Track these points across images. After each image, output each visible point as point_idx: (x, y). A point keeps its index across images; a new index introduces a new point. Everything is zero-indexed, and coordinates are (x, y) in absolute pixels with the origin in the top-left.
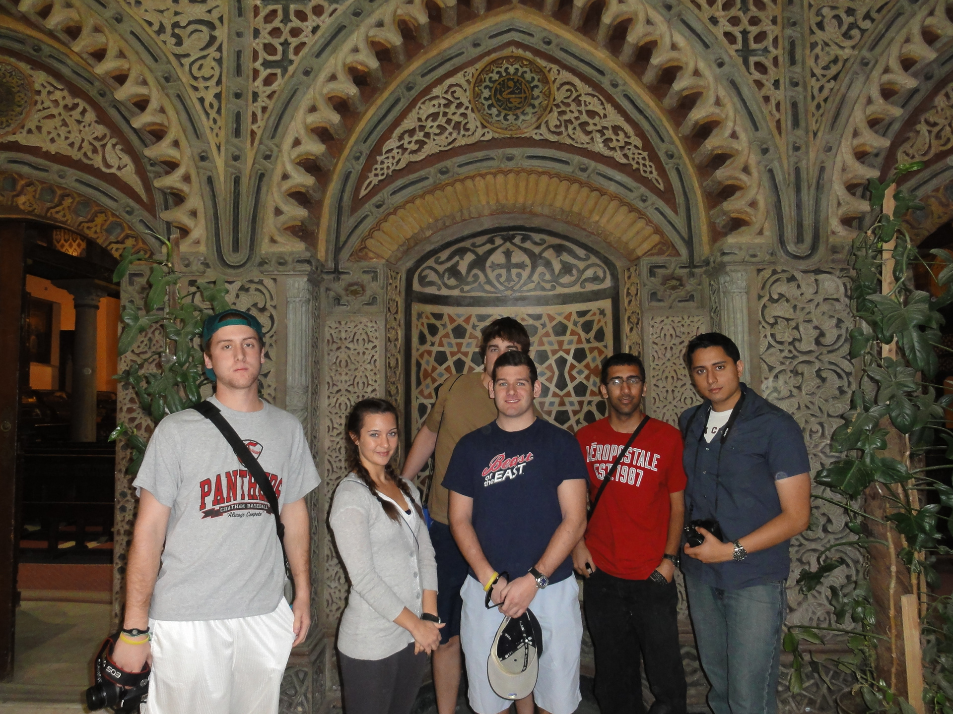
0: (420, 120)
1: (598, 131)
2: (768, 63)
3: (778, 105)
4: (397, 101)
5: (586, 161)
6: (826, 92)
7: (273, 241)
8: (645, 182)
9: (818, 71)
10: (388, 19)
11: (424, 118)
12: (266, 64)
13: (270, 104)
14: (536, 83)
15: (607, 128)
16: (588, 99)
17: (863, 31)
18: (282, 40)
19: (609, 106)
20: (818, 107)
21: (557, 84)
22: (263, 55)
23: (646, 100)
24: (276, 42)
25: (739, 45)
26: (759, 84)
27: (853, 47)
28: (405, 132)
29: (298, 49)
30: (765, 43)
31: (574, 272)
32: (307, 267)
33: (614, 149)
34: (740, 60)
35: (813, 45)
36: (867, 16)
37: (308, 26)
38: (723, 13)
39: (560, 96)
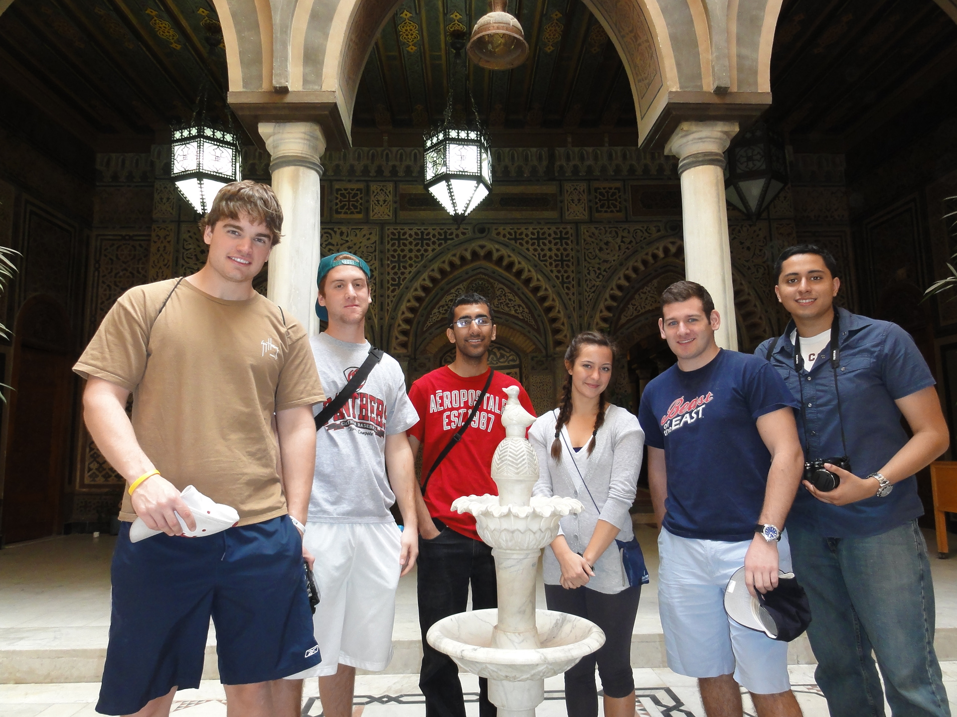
0: (446, 302)
1: (513, 307)
2: (570, 286)
3: (574, 302)
4: (438, 294)
5: (507, 317)
6: (590, 297)
7: (395, 349)
8: (530, 326)
9: (588, 290)
10: (436, 269)
11: (447, 301)
12: (392, 285)
13: (394, 299)
14: (489, 288)
15: (516, 306)
16: (509, 294)
17: (603, 276)
18: (398, 276)
19: (516, 297)
20: (588, 302)
21: (497, 289)
22: (391, 282)
23: (530, 295)
24: (396, 277)
25: (561, 280)
26: (567, 294)
27: (600, 281)
28: (440, 306)
29: (403, 280)
30: (569, 280)
31: (505, 357)
32: (408, 359)
33: (518, 313)
34: (560, 286)
35: (586, 281)
36: (605, 270)
37: (407, 271)
38: (555, 269)
39: (498, 293)
